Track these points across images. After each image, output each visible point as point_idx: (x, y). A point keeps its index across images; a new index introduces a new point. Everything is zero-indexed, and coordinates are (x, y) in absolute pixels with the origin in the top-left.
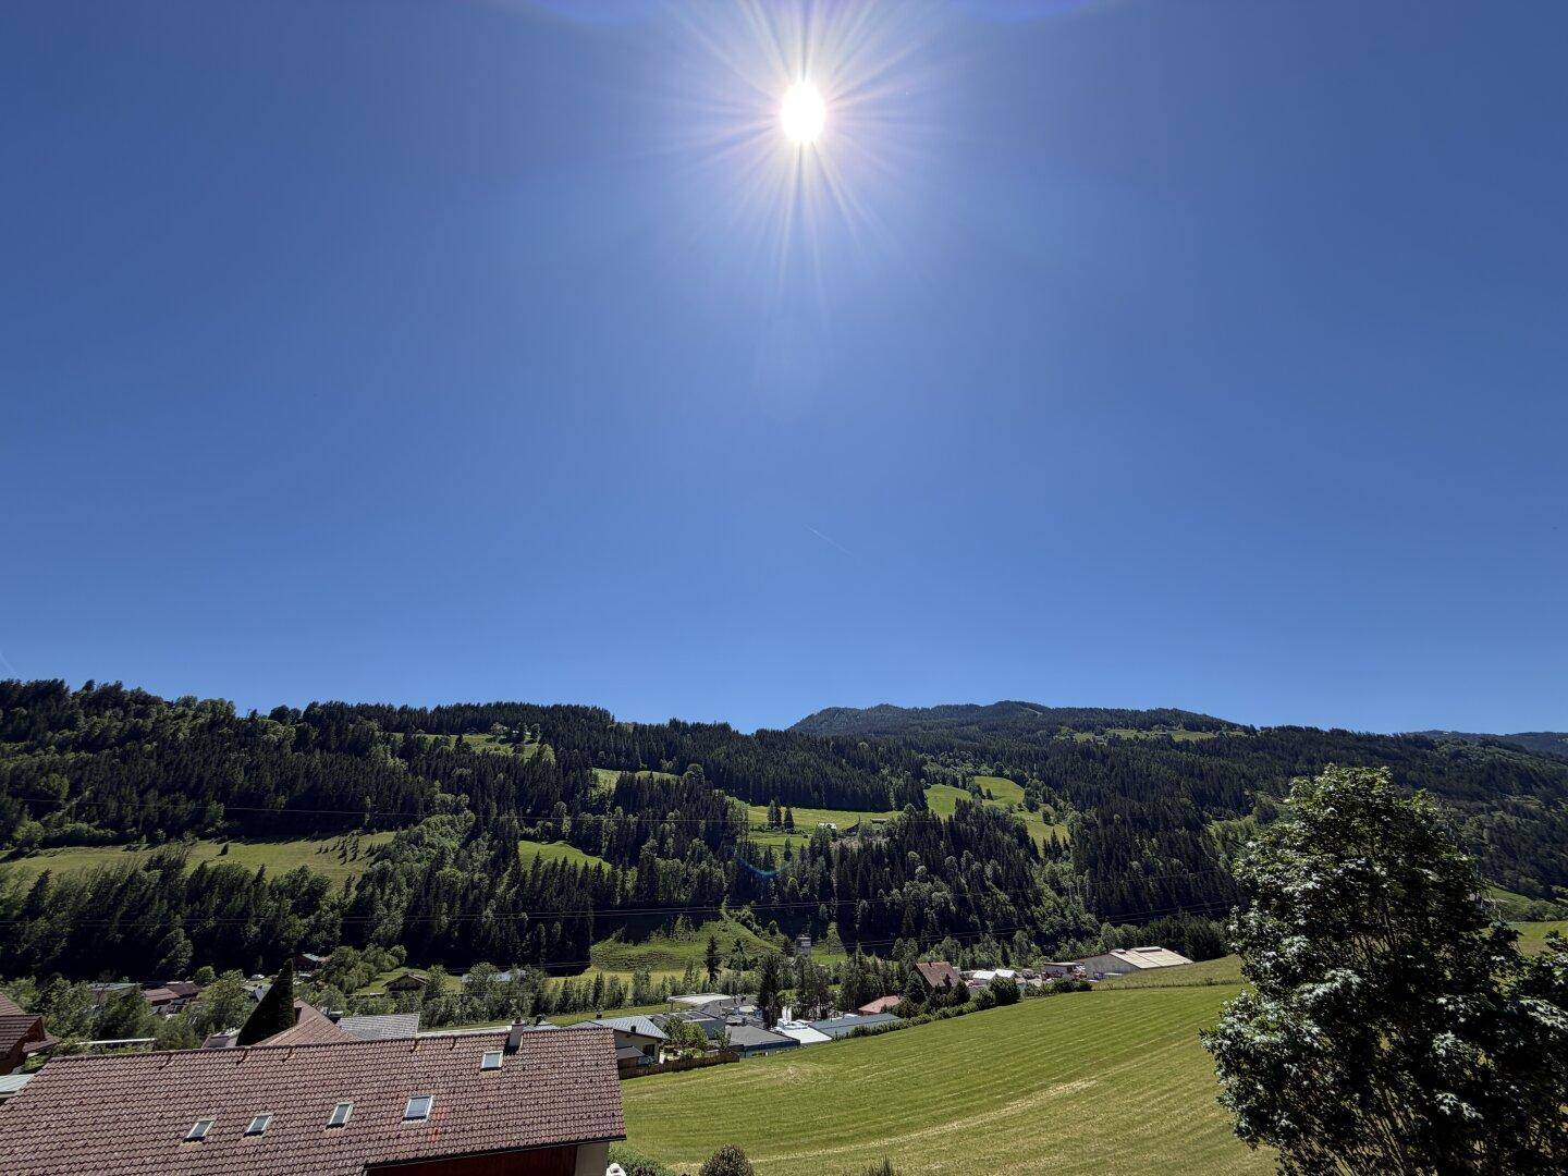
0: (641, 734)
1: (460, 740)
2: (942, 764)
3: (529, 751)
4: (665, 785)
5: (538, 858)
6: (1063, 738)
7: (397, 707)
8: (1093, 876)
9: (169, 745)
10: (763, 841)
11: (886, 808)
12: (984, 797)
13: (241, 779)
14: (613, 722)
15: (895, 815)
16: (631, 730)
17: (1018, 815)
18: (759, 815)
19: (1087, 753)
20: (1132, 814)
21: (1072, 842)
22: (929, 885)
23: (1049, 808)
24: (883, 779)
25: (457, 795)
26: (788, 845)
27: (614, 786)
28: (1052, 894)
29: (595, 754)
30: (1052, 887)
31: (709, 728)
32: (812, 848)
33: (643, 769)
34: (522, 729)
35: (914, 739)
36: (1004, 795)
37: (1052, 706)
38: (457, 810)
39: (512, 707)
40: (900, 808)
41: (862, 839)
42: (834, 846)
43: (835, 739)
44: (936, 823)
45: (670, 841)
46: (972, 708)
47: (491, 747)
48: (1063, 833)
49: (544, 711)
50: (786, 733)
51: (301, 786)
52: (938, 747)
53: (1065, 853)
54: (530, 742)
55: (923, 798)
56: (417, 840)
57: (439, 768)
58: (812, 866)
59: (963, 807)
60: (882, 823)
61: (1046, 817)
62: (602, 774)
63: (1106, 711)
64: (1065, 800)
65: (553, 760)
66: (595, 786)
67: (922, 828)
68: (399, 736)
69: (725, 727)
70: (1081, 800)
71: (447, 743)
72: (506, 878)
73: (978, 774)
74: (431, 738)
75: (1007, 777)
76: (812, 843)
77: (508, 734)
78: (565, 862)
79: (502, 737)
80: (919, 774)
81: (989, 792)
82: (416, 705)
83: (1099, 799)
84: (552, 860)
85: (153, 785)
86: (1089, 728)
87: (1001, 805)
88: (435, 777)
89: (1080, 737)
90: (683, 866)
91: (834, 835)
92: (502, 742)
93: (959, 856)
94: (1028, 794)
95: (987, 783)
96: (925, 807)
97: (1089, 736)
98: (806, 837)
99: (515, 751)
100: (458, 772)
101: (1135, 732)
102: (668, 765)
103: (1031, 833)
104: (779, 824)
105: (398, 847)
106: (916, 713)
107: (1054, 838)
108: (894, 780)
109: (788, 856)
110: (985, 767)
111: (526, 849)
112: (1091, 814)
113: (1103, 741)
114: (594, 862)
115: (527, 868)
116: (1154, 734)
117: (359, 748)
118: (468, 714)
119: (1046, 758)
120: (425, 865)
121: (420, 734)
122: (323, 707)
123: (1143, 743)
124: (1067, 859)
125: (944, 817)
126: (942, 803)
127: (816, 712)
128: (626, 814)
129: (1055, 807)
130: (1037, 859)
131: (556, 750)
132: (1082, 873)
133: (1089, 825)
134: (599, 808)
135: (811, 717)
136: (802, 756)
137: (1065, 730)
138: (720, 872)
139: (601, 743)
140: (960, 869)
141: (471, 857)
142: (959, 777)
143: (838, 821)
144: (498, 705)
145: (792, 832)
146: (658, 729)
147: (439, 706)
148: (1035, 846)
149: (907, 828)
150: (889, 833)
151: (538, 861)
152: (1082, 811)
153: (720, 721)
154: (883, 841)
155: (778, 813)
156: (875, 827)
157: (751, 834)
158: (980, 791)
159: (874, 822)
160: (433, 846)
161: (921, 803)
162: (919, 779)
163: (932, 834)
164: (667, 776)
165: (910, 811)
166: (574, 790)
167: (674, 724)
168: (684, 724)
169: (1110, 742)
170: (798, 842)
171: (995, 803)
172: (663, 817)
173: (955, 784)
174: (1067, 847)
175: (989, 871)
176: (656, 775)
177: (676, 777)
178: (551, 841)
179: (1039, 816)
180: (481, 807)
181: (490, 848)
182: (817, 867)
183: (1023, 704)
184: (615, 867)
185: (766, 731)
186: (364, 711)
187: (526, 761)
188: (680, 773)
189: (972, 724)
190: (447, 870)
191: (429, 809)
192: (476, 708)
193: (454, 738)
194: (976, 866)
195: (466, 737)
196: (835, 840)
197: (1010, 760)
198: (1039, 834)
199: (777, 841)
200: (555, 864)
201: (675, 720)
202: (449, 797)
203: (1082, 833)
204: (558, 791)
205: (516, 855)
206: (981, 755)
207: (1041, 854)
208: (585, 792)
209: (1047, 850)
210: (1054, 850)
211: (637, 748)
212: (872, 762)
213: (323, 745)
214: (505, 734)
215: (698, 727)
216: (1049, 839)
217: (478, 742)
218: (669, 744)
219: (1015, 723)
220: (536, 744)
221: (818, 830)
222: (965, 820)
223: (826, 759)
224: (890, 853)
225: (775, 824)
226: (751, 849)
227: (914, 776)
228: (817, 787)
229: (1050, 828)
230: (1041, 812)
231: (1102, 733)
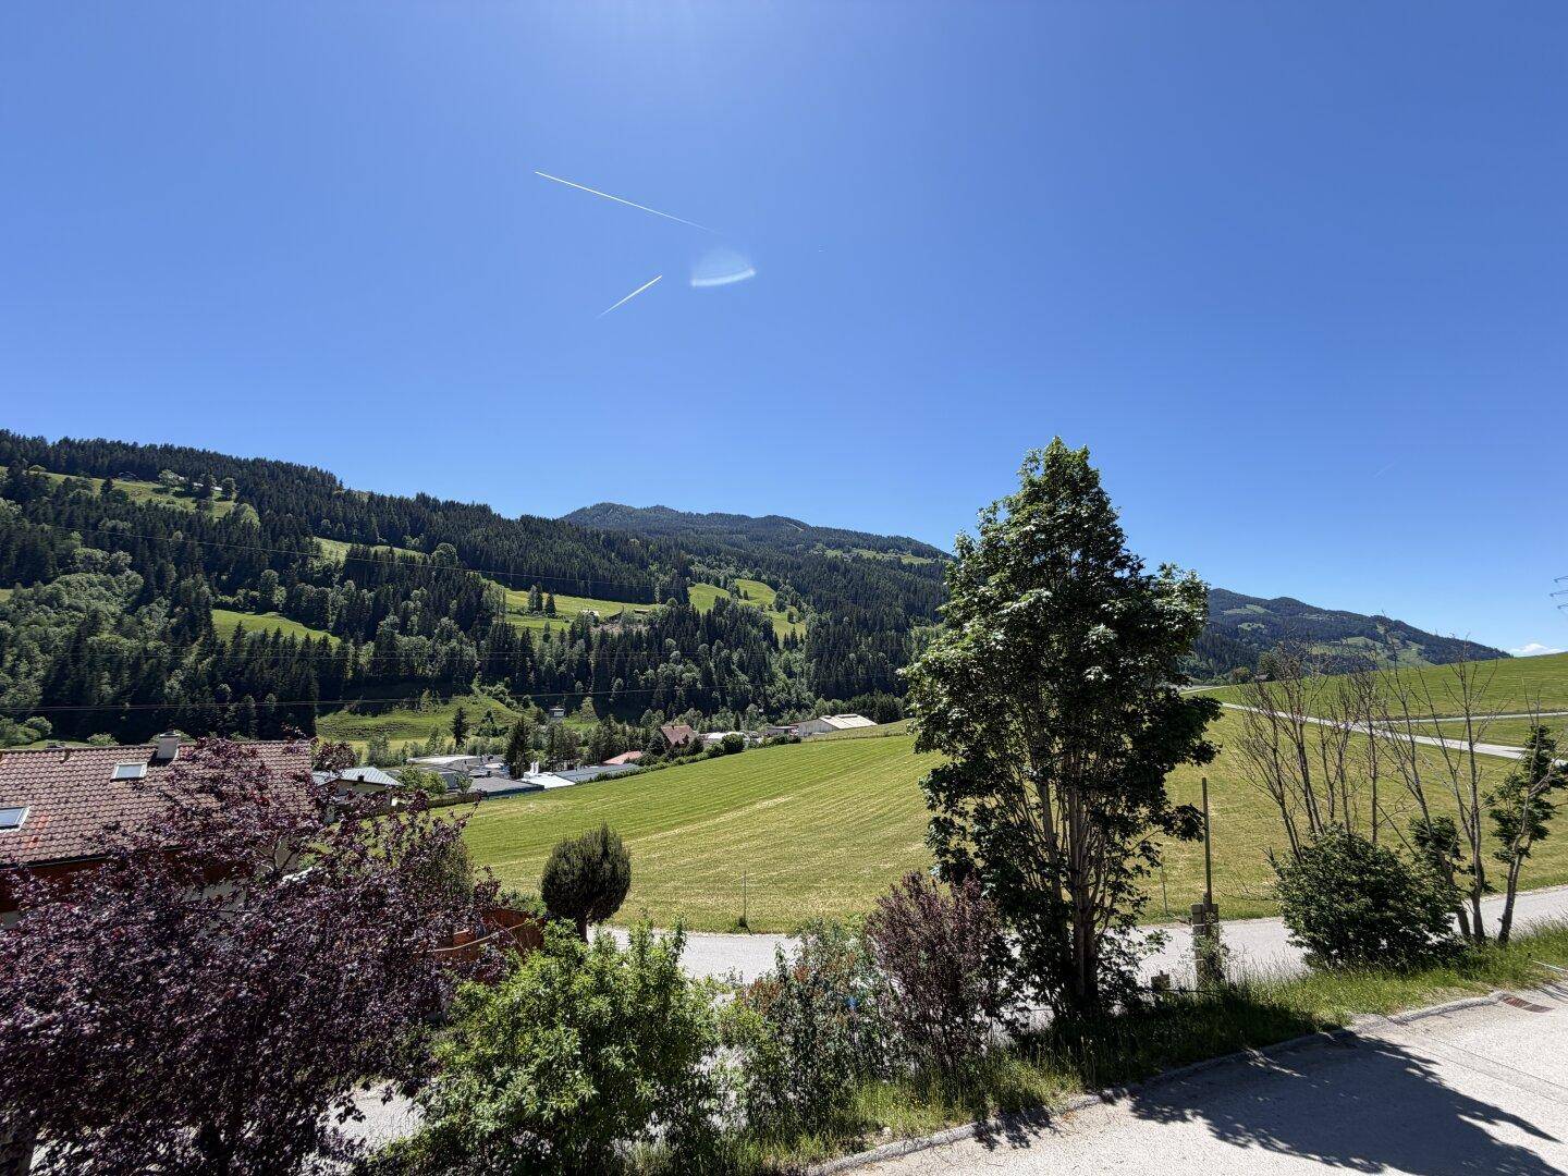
0: (378, 506)
1: (107, 487)
2: (708, 566)
3: (220, 510)
4: (408, 563)
5: (239, 627)
6: (816, 552)
8: (819, 664)
10: (521, 623)
11: (649, 600)
12: (740, 597)
14: (340, 488)
15: (658, 607)
16: (366, 500)
17: (772, 614)
18: (519, 599)
19: (833, 566)
20: (858, 619)
21: (807, 637)
22: (681, 666)
23: (794, 610)
24: (651, 574)
25: (111, 552)
26: (547, 629)
27: (342, 559)
28: (784, 676)
29: (316, 522)
30: (785, 671)
31: (464, 508)
32: (573, 632)
33: (382, 544)
34: (207, 483)
35: (685, 541)
36: (758, 595)
37: (813, 524)
38: (114, 570)
39: (190, 454)
40: (663, 602)
41: (624, 627)
42: (595, 631)
43: (607, 533)
44: (696, 616)
45: (414, 618)
46: (743, 518)
47: (162, 500)
48: (801, 630)
49: (240, 464)
50: (555, 522)
52: (707, 550)
53: (800, 645)
54: (219, 500)
55: (686, 596)
56: (53, 601)
57: (72, 515)
58: (571, 647)
59: (721, 604)
60: (644, 613)
61: (790, 617)
62: (327, 545)
63: (856, 533)
64: (808, 604)
65: (256, 520)
66: (316, 557)
67: (683, 620)
69: (484, 509)
70: (821, 605)
71: (87, 488)
72: (195, 648)
73: (739, 577)
74: (59, 478)
75: (764, 581)
76: (573, 627)
77: (186, 485)
78: (278, 634)
79: (177, 489)
80: (685, 571)
81: (746, 593)
83: (835, 604)
84: (261, 632)
86: (839, 546)
87: (754, 605)
88: (71, 526)
89: (831, 553)
90: (429, 643)
91: (596, 620)
92: (178, 495)
93: (711, 644)
94: (779, 596)
95: (744, 585)
96: (687, 601)
97: (838, 553)
98: (567, 622)
99: (198, 507)
100: (110, 524)
101: (874, 553)
102: (413, 541)
103: (775, 629)
104: (539, 607)
105: (19, 607)
106: (689, 518)
107: (793, 635)
108: (661, 577)
109: (546, 638)
110: (746, 571)
111: (223, 620)
112: (826, 616)
113: (848, 558)
114: (317, 636)
115: (226, 638)
116: (890, 556)
118: (120, 453)
119: (799, 568)
120: (67, 629)
121: (38, 471)
123: (879, 562)
124: (801, 650)
125: (703, 611)
126: (702, 599)
127: (589, 505)
128: (359, 587)
129: (799, 609)
130: (777, 649)
131: (260, 513)
132: (810, 661)
133: (822, 625)
134: (324, 581)
135: (583, 510)
136: (569, 546)
137: (819, 545)
138: (471, 651)
139: (324, 510)
140: (710, 654)
141: (141, 623)
142: (722, 578)
143: (600, 609)
144: (167, 449)
145: (553, 617)
146: (401, 504)
148: (777, 639)
149: (667, 618)
150: (651, 623)
151: (239, 632)
152: (820, 612)
153: (479, 501)
154: (644, 629)
155: (540, 599)
156: (638, 617)
157: (508, 616)
158: (738, 592)
159: (637, 612)
160: (79, 609)
161: (684, 598)
162: (685, 576)
163: (690, 624)
164: (412, 553)
165: (672, 605)
166: (290, 559)
167: (423, 499)
168: (435, 500)
169: (854, 560)
170: (557, 626)
172: (407, 597)
173: (718, 585)
174: (802, 641)
175: (735, 657)
176: (398, 551)
177: (423, 555)
178: (259, 612)
179: (785, 615)
180: (153, 568)
181: (170, 615)
182: (576, 649)
183: (789, 520)
184: (345, 641)
185: (532, 518)
187: (216, 520)
188: (430, 553)
189: (741, 533)
190: (105, 636)
191: (67, 564)
193: (98, 482)
194: (725, 652)
195: (118, 483)
196: (596, 626)
197: (768, 568)
198: (782, 630)
199: (537, 624)
200: (265, 635)
201: (423, 495)
202: (99, 554)
203: (815, 633)
204: (266, 560)
205: (209, 624)
206: (745, 561)
207: (781, 646)
208: (304, 564)
209: (786, 643)
210: (792, 643)
211: (374, 520)
212: (641, 559)
214: (182, 485)
215: (451, 505)
216: (789, 634)
217: (140, 492)
218: (415, 520)
219: (778, 536)
220: (231, 503)
221: (581, 616)
222: (721, 615)
223: (595, 551)
224: (649, 641)
225: (536, 608)
226: (507, 630)
227: (680, 574)
228: (583, 577)
229: (792, 626)
230: (787, 612)
231: (849, 551)
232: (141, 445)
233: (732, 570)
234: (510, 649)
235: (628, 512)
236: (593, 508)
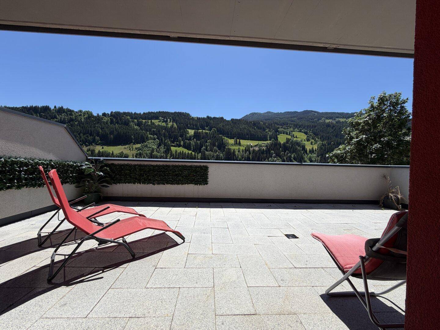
0: (199, 120)
1: (151, 121)
2: (284, 128)
3: (170, 124)
4: (206, 133)
5: (176, 150)
6: (322, 121)
7: (133, 113)
8: (321, 158)
9: (80, 122)
10: (233, 148)
11: (266, 140)
12: (294, 138)
13: (100, 131)
14: (191, 117)
15: (269, 142)
16: (196, 119)
17: (305, 142)
18: (231, 141)
19: (328, 125)
20: (337, 143)
21: (317, 149)
22: (276, 159)
23: (313, 141)
24: (266, 132)
25: (154, 135)
26: (239, 149)
27: (193, 134)
29: (187, 126)
30: (309, 160)
31: (218, 118)
32: (245, 150)
33: (200, 129)
34: (167, 119)
35: (277, 121)
36: (300, 137)
37: (321, 112)
38: (154, 139)
39: (163, 112)
40: (270, 140)
41: (259, 148)
42: (251, 149)
43: (254, 121)
44: (280, 144)
45: (208, 147)
46: (296, 112)
47: (160, 123)
48: (315, 147)
49: (172, 113)
50: (240, 120)
51: (115, 133)
52: (283, 123)
53: (315, 152)
54: (169, 122)
55: (277, 138)
56: (146, 146)
57: (148, 129)
58: (245, 154)
59: (288, 140)
60: (265, 144)
61: (311, 143)
62: (190, 131)
63: (338, 113)
64: (318, 138)
65: (176, 126)
66: (188, 134)
67: (276, 145)
68: (136, 120)
69: (222, 118)
70: (322, 139)
71: (148, 122)
72: (169, 155)
73: (294, 131)
74: (144, 121)
75: (302, 132)
76: (245, 148)
77: (164, 120)
78: (183, 152)
80: (277, 131)
81: (296, 136)
82: (138, 112)
83: (328, 138)
84: (180, 151)
85: (81, 132)
86: (330, 118)
87: (299, 140)
88: (147, 131)
89: (327, 121)
90: (212, 153)
91: (252, 147)
92: (162, 122)
93: (285, 152)
94: (308, 137)
95: (296, 134)
97: (330, 121)
98: (244, 147)
99: (166, 124)
100: (153, 130)
101: (345, 119)
102: (207, 128)
103: (306, 147)
105: (142, 147)
106: (278, 114)
107: (313, 148)
108: (269, 133)
109: (239, 151)
110: (296, 129)
111: (173, 149)
112: (325, 142)
113: (334, 122)
114: (190, 152)
115: (174, 153)
117: (127, 123)
118: (152, 114)
119: (315, 127)
120: (149, 152)
121: (141, 120)
122: (114, 113)
123: (347, 122)
124: (315, 154)
125: (282, 142)
126: (282, 139)
127: (248, 114)
128: (197, 140)
129: (315, 140)
130: (306, 153)
131: (177, 124)
134: (190, 139)
135: (247, 115)
136: (244, 126)
137: (323, 119)
138: (222, 155)
139: (188, 122)
140: (285, 155)
141: (160, 150)
142: (288, 132)
143: (252, 143)
144: (160, 112)
145: (240, 146)
146: (204, 119)
147: (144, 113)
148: (307, 150)
149: (272, 144)
150: (267, 146)
151: (176, 151)
152: (322, 141)
153: (221, 116)
154: (265, 148)
155: (237, 141)
156: (263, 145)
157: (229, 146)
158: (294, 136)
159: (263, 143)
160: (150, 148)
161: (276, 139)
162: (276, 132)
163: (278, 146)
164: (207, 131)
165: (273, 141)
166: (183, 135)
167: (208, 117)
168: (211, 117)
169: (337, 122)
170: (241, 148)
171: (298, 139)
172: (206, 142)
173: (287, 134)
174: (316, 150)
175: (293, 156)
176: (204, 131)
177: (209, 131)
178: (179, 147)
179: (310, 142)
180: (160, 138)
181: (164, 148)
182: (246, 154)
183: (312, 111)
184: (195, 153)
185: (234, 119)
186: (125, 113)
187: (169, 127)
188: (211, 131)
189: (295, 117)
190: (155, 153)
191: (148, 139)
192: (154, 113)
193: (150, 121)
194: (289, 154)
195: (153, 121)
196: (251, 148)
197: (304, 128)
198: (308, 147)
199: (236, 148)
200: (181, 152)
202: (152, 136)
203: (320, 148)
204: (179, 135)
205: (171, 150)
206: (296, 126)
207: (308, 152)
208: (186, 135)
209: (310, 151)
210: (312, 151)
211: (198, 124)
212: (264, 128)
213: (118, 123)
214: (163, 120)
215: (214, 118)
216: (311, 148)
217: (156, 122)
218: (207, 123)
219: (308, 117)
220: (171, 123)
221: (247, 145)
222: (288, 143)
223: (251, 127)
224: (266, 151)
225: (236, 144)
226: (229, 149)
227: (275, 132)
228: (248, 134)
229: (312, 146)
230: (310, 141)
231: (335, 120)
232: (155, 112)
233: (292, 129)
234: (230, 154)
235: (260, 114)
236: (249, 115)
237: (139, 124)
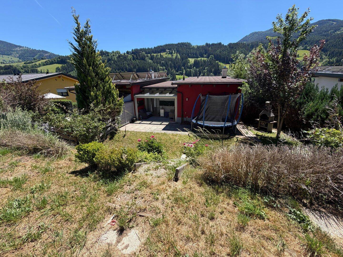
0: (198, 48)
1: (160, 54)
4: (204, 61)
5: (179, 78)
7: (147, 48)
9: (115, 61)
13: (127, 66)
14: (192, 46)
16: (196, 47)
25: (163, 67)
27: (193, 62)
29: (188, 55)
31: (216, 44)
33: (200, 57)
34: (172, 51)
38: (163, 70)
39: (169, 45)
43: (252, 43)
45: (205, 73)
47: (167, 56)
49: (176, 45)
51: (137, 67)
54: (174, 53)
57: (157, 61)
62: (190, 60)
64: (326, 56)
65: (180, 57)
66: (189, 63)
68: (149, 55)
69: (220, 44)
71: (158, 56)
74: (155, 54)
75: (307, 50)
77: (170, 52)
79: (168, 53)
81: (299, 55)
82: (150, 47)
85: (116, 69)
87: (300, 59)
88: (158, 63)
92: (169, 54)
95: (299, 52)
99: (172, 56)
100: (162, 62)
102: (205, 56)
111: (177, 76)
117: (143, 59)
118: (161, 48)
121: (153, 54)
122: (134, 50)
127: (248, 34)
128: (196, 69)
131: (180, 55)
134: (190, 68)
135: (246, 36)
139: (189, 52)
144: (166, 45)
146: (203, 47)
147: (154, 47)
153: (219, 42)
164: (205, 59)
166: (185, 64)
167: (207, 44)
168: (209, 44)
172: (204, 69)
176: (202, 58)
178: (182, 75)
180: (168, 69)
181: (171, 76)
185: (231, 44)
186: (141, 50)
187: (174, 58)
188: (208, 58)
191: (159, 70)
192: (162, 46)
193: (159, 54)
195: (161, 53)
197: (311, 43)
202: (162, 67)
204: (182, 64)
205: (176, 78)
208: (187, 65)
211: (198, 52)
213: (137, 59)
214: (169, 52)
215: (213, 45)
217: (164, 54)
218: (206, 50)
220: (176, 54)
236: (249, 35)
237: (152, 58)
